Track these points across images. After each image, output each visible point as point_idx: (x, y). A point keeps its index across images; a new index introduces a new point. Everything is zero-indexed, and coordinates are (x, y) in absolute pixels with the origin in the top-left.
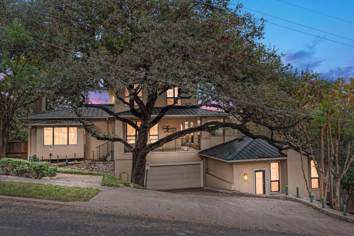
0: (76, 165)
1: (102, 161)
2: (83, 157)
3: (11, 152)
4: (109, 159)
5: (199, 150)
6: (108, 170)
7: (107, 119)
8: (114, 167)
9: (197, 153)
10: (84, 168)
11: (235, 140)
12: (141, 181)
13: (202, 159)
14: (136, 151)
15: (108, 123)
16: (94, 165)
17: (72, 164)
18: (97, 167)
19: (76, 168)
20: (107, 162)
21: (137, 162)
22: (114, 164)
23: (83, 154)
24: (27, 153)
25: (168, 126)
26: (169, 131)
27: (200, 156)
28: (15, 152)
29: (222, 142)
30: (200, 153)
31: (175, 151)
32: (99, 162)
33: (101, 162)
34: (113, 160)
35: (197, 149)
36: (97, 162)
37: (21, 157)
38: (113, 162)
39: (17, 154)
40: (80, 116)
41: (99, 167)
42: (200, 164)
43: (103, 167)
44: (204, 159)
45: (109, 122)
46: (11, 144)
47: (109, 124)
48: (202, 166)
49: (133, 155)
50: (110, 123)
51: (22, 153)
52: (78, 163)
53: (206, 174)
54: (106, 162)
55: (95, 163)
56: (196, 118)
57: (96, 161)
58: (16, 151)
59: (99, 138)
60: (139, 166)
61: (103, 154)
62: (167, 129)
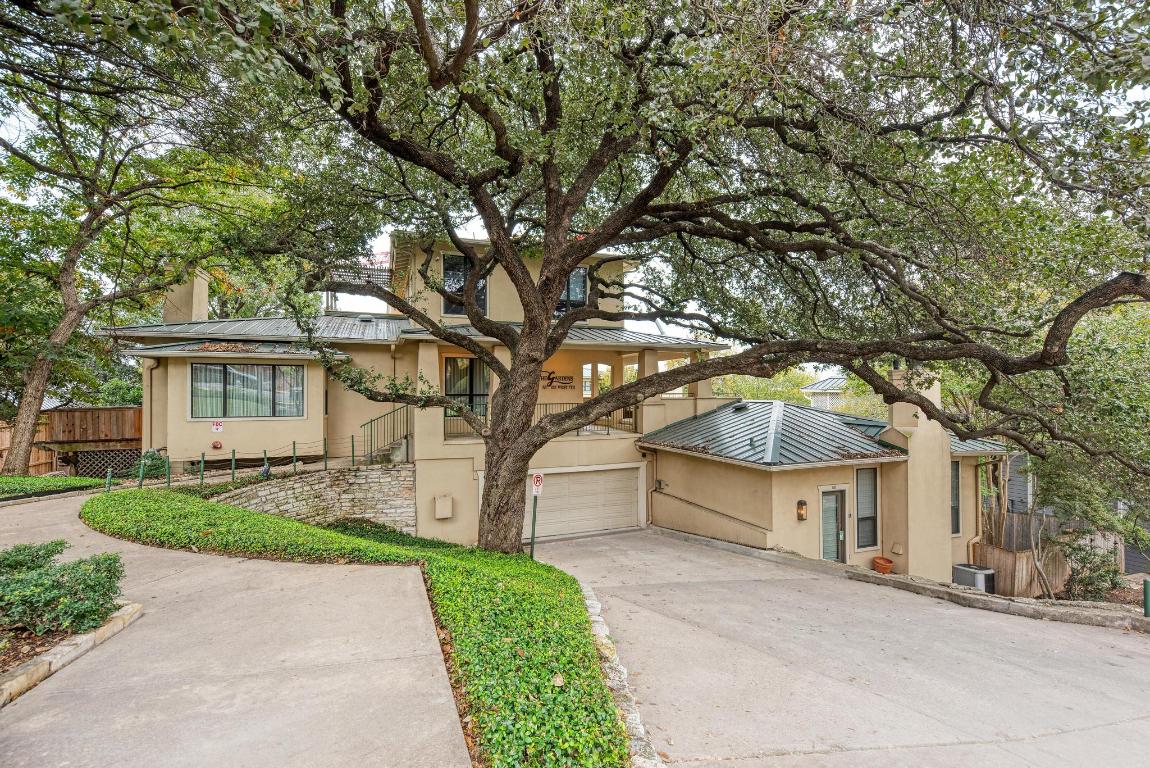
0: (297, 477)
1: (378, 463)
2: (322, 453)
3: (91, 438)
4: (398, 456)
5: (636, 432)
6: (396, 489)
7: (393, 347)
8: (414, 481)
9: (633, 440)
10: (322, 486)
11: (721, 408)
12: (514, 530)
13: (644, 455)
14: (500, 436)
15: (394, 358)
16: (355, 476)
17: (285, 476)
18: (364, 481)
19: (296, 486)
20: (395, 466)
21: (503, 473)
22: (414, 471)
23: (322, 443)
24: (139, 440)
25: (553, 372)
26: (554, 384)
27: (641, 447)
28: (103, 437)
29: (690, 414)
30: (639, 440)
31: (578, 435)
32: (369, 467)
33: (376, 466)
34: (410, 460)
35: (629, 431)
36: (363, 468)
37: (124, 451)
38: (411, 466)
39: (111, 444)
40: (310, 331)
41: (369, 480)
42: (637, 468)
43: (382, 480)
44: (649, 458)
45: (397, 356)
46: (89, 415)
47: (397, 362)
48: (642, 473)
49: (489, 449)
50: (400, 359)
51: (127, 440)
52: (303, 473)
53: (654, 494)
54: (390, 467)
55: (358, 470)
56: (620, 353)
57: (360, 463)
58: (106, 436)
59: (373, 396)
60: (508, 485)
61: (382, 443)
62: (549, 379)
